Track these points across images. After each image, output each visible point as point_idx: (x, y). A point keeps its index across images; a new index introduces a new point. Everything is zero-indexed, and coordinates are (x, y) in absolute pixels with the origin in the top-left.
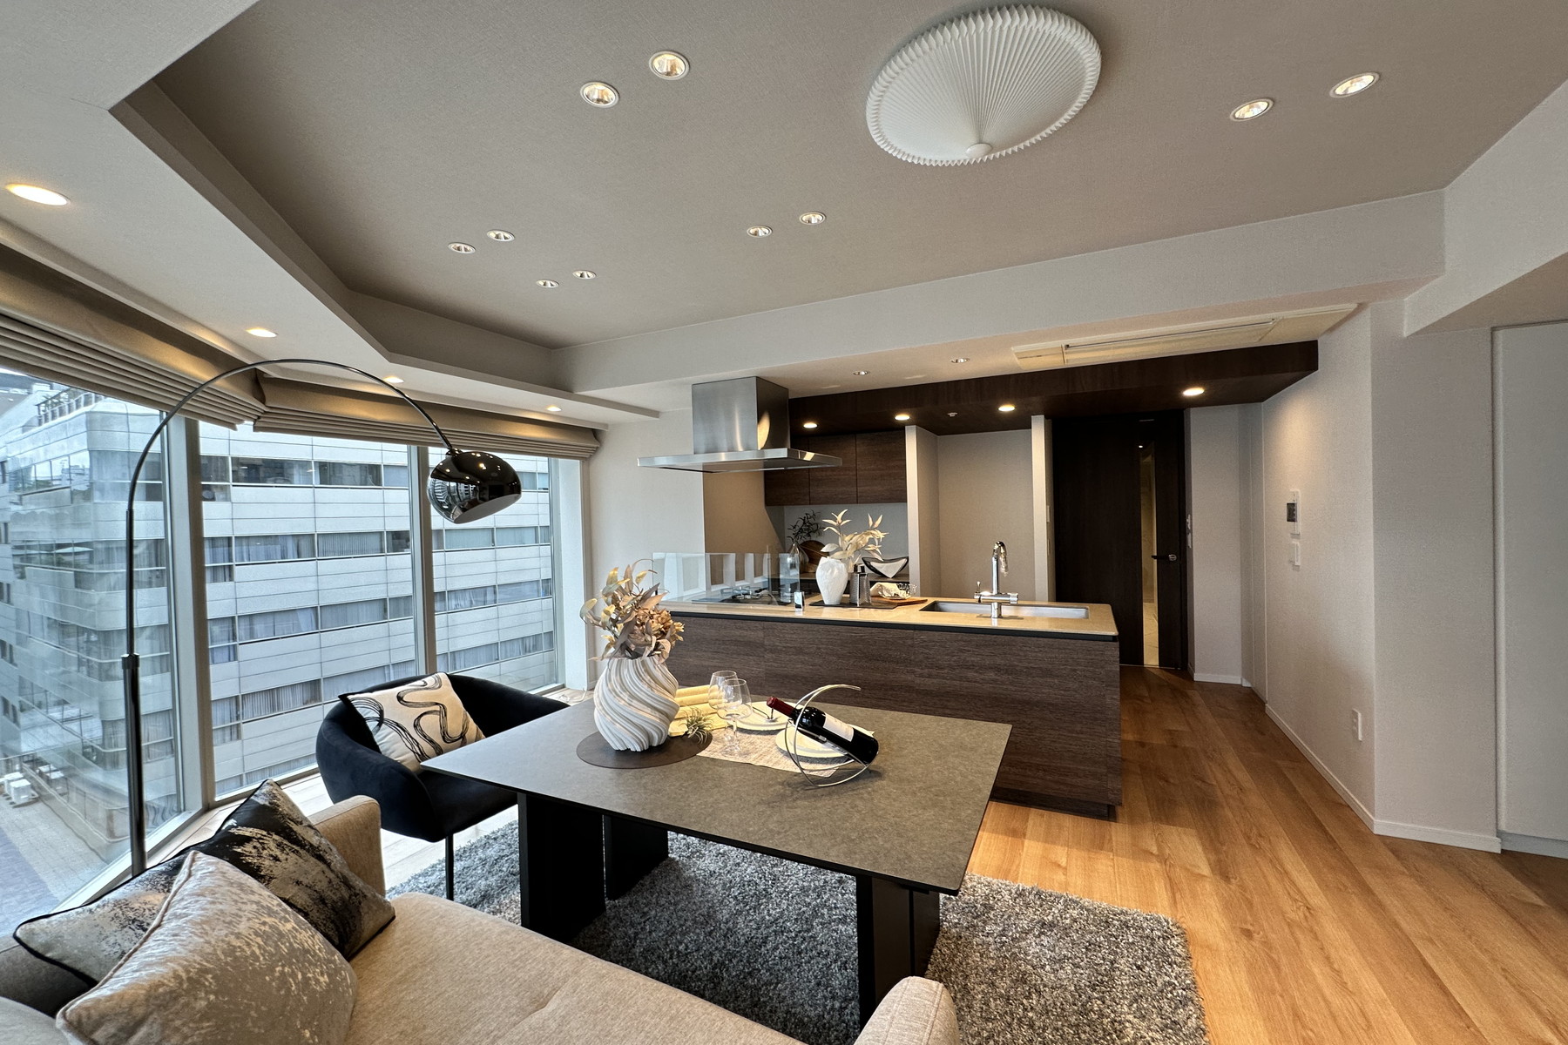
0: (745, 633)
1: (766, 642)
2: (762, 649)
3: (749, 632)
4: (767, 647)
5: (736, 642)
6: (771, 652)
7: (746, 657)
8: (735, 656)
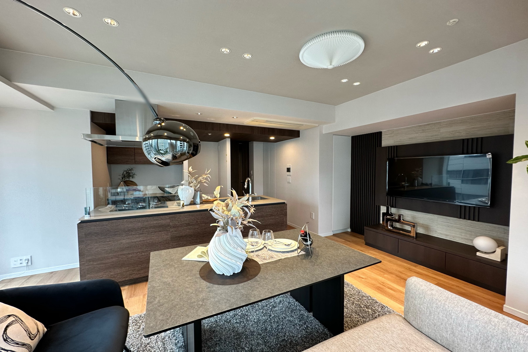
0: (159, 222)
1: (171, 224)
2: (169, 227)
3: (162, 221)
4: (172, 226)
5: (154, 227)
6: (174, 227)
7: (160, 233)
8: (153, 233)
